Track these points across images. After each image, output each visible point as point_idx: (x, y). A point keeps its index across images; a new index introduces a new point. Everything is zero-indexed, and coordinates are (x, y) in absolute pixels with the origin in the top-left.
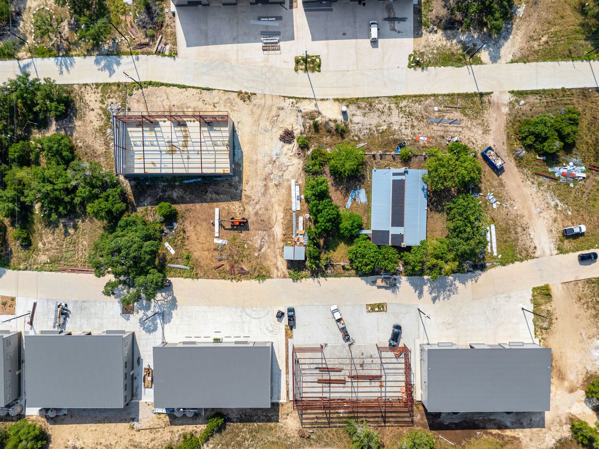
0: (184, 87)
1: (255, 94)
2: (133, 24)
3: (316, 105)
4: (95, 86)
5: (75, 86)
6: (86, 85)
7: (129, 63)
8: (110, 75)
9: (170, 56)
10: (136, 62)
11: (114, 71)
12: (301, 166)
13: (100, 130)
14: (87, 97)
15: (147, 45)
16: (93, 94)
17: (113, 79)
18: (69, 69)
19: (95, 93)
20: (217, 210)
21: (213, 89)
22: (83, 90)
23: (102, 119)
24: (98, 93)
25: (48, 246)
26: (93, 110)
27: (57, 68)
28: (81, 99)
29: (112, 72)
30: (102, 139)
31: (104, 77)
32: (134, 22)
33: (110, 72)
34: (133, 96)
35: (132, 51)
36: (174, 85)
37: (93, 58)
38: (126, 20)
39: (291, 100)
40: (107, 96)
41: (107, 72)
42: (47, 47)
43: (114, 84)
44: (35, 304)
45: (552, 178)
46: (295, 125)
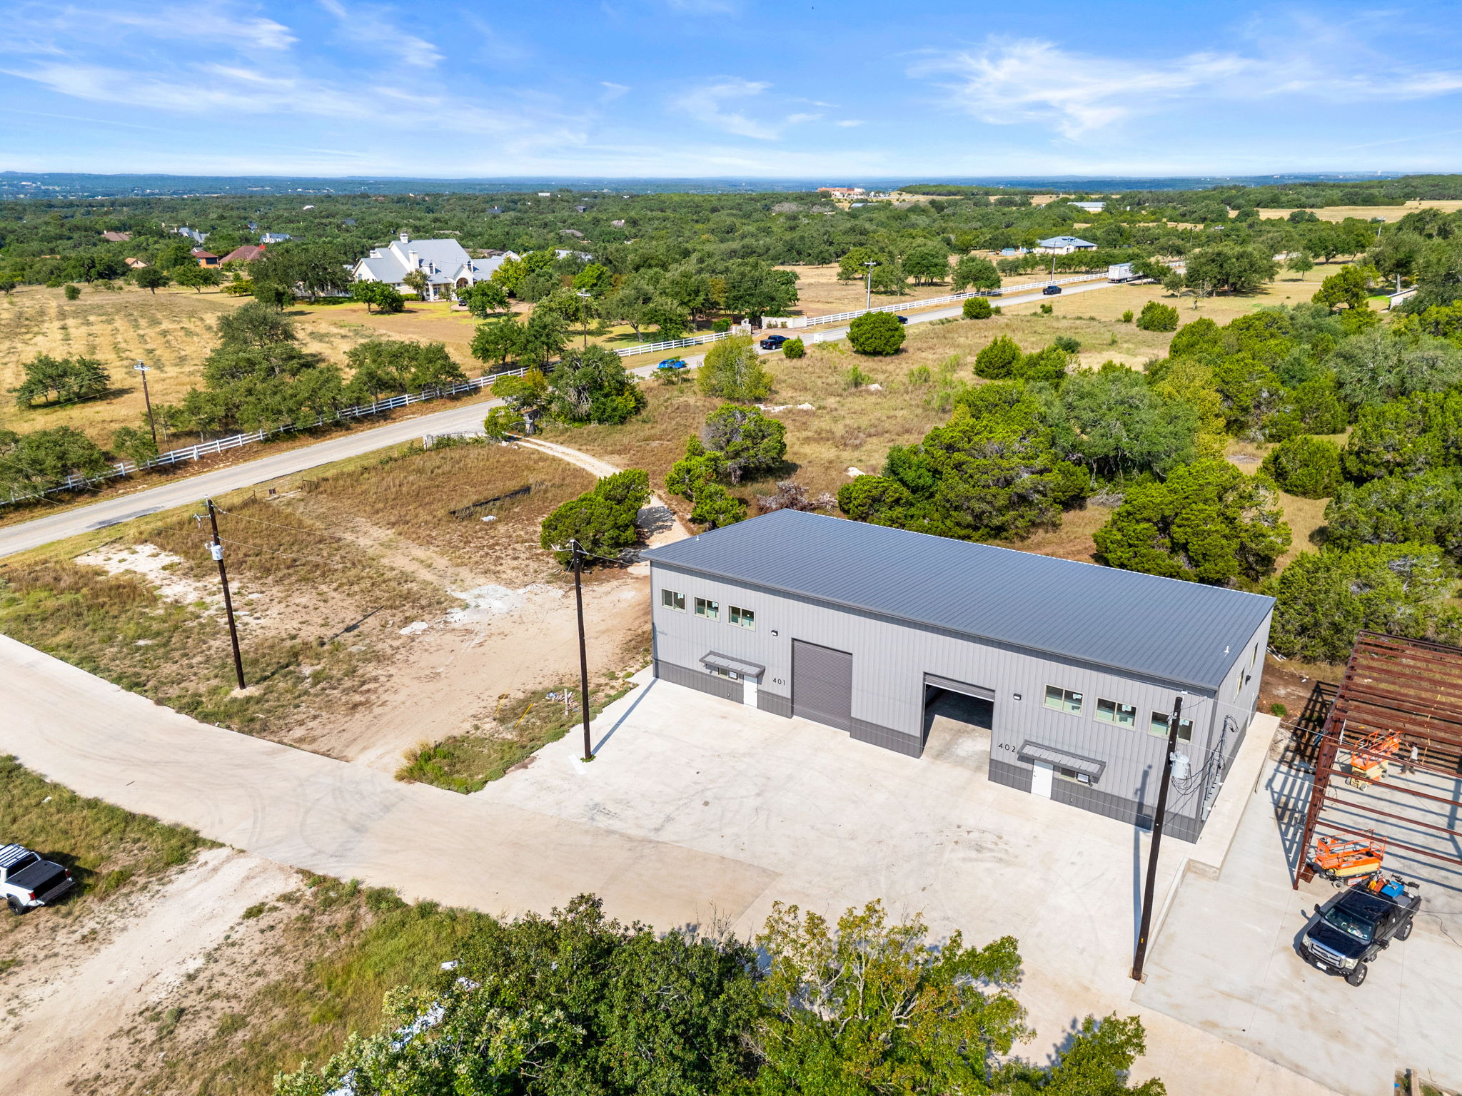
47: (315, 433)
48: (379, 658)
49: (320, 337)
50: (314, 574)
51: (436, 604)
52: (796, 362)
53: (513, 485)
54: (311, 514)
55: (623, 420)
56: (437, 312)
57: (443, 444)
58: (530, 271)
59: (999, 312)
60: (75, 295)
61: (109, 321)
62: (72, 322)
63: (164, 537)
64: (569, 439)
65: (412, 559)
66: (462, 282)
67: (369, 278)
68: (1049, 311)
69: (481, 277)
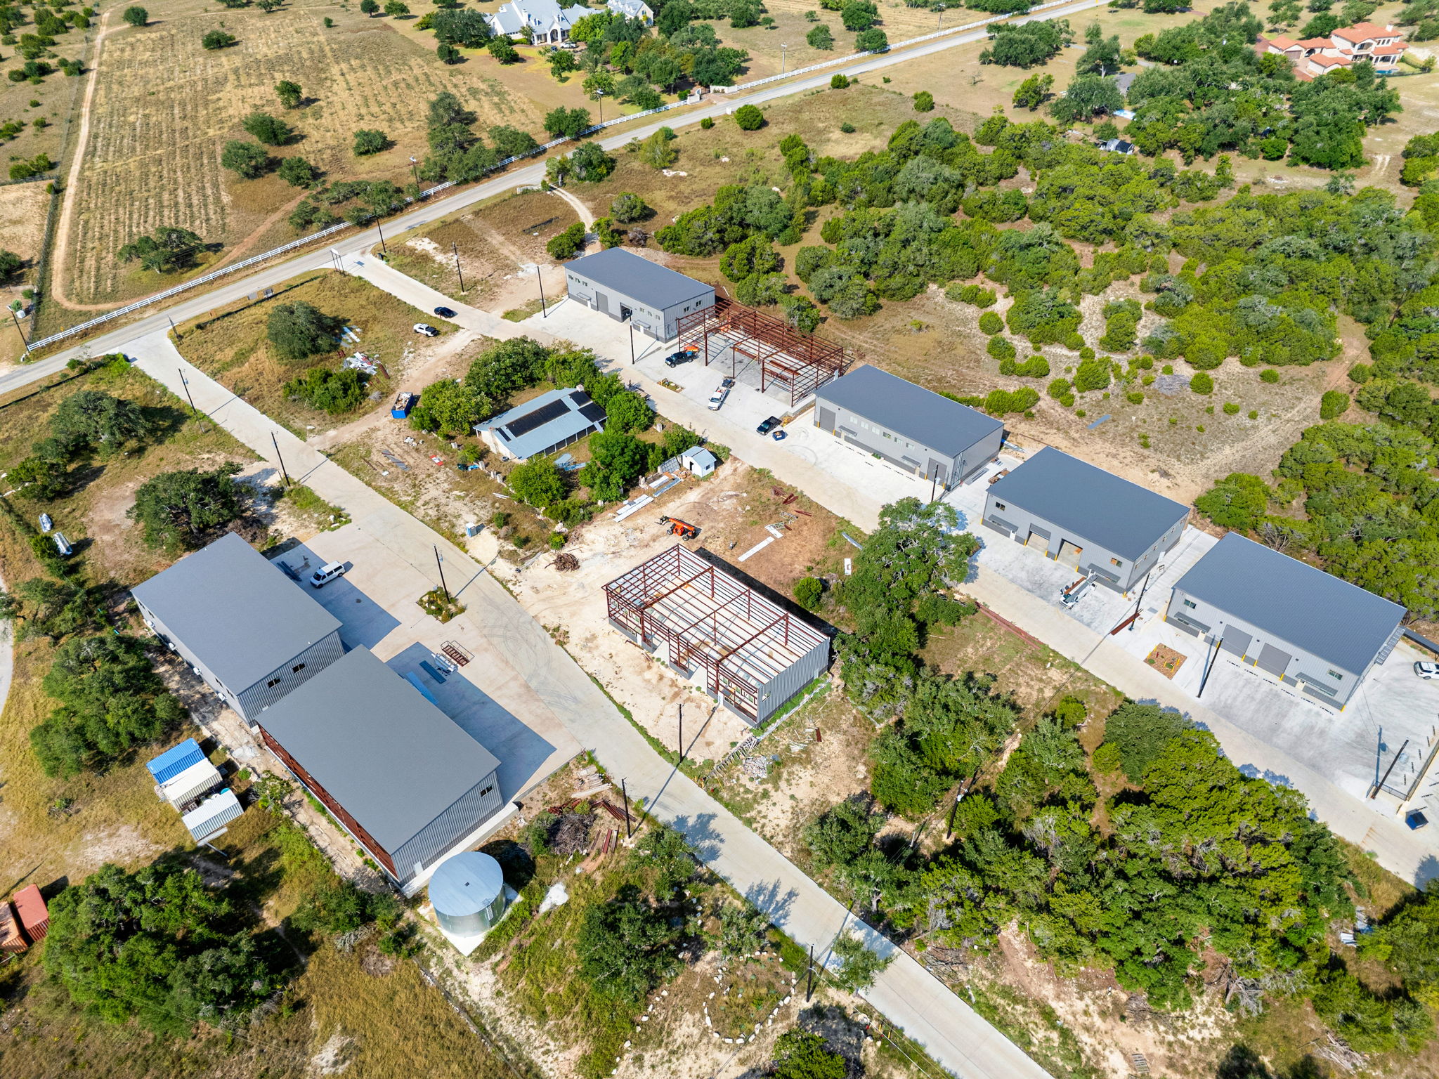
0: (621, 708)
1: (544, 627)
2: (593, 854)
3: (493, 562)
4: (754, 826)
5: (789, 854)
6: (769, 840)
7: (666, 807)
8: (713, 816)
9: (592, 761)
10: (652, 797)
11: (700, 816)
12: (590, 527)
13: (810, 762)
14: (785, 821)
15: (606, 804)
16: (770, 817)
17: (714, 806)
18: (771, 887)
19: (765, 817)
20: (742, 558)
21: (590, 675)
22: (780, 838)
23: (790, 774)
24: (759, 812)
25: (1037, 685)
26: (792, 797)
27: (793, 907)
28: (796, 829)
29: (705, 820)
30: (818, 748)
31: (725, 822)
32: (588, 854)
33: (708, 821)
34: (709, 757)
35: (640, 819)
36: (635, 724)
37: (712, 865)
38: (599, 868)
39: (512, 588)
40: (750, 796)
41: (713, 825)
42: (777, 958)
43: (720, 800)
44: (1114, 632)
45: (382, 368)
46: (543, 564)
47: (477, 180)
48: (497, 286)
49: (474, 92)
50: (479, 254)
51: (515, 268)
52: (709, 131)
53: (547, 218)
54: (478, 225)
55: (600, 180)
56: (537, 63)
57: (525, 192)
58: (593, 28)
59: (856, 81)
60: (329, 23)
61: (363, 67)
62: (344, 66)
63: (431, 234)
64: (575, 191)
65: (509, 251)
66: (554, 33)
67: (500, 30)
68: (887, 81)
69: (567, 26)
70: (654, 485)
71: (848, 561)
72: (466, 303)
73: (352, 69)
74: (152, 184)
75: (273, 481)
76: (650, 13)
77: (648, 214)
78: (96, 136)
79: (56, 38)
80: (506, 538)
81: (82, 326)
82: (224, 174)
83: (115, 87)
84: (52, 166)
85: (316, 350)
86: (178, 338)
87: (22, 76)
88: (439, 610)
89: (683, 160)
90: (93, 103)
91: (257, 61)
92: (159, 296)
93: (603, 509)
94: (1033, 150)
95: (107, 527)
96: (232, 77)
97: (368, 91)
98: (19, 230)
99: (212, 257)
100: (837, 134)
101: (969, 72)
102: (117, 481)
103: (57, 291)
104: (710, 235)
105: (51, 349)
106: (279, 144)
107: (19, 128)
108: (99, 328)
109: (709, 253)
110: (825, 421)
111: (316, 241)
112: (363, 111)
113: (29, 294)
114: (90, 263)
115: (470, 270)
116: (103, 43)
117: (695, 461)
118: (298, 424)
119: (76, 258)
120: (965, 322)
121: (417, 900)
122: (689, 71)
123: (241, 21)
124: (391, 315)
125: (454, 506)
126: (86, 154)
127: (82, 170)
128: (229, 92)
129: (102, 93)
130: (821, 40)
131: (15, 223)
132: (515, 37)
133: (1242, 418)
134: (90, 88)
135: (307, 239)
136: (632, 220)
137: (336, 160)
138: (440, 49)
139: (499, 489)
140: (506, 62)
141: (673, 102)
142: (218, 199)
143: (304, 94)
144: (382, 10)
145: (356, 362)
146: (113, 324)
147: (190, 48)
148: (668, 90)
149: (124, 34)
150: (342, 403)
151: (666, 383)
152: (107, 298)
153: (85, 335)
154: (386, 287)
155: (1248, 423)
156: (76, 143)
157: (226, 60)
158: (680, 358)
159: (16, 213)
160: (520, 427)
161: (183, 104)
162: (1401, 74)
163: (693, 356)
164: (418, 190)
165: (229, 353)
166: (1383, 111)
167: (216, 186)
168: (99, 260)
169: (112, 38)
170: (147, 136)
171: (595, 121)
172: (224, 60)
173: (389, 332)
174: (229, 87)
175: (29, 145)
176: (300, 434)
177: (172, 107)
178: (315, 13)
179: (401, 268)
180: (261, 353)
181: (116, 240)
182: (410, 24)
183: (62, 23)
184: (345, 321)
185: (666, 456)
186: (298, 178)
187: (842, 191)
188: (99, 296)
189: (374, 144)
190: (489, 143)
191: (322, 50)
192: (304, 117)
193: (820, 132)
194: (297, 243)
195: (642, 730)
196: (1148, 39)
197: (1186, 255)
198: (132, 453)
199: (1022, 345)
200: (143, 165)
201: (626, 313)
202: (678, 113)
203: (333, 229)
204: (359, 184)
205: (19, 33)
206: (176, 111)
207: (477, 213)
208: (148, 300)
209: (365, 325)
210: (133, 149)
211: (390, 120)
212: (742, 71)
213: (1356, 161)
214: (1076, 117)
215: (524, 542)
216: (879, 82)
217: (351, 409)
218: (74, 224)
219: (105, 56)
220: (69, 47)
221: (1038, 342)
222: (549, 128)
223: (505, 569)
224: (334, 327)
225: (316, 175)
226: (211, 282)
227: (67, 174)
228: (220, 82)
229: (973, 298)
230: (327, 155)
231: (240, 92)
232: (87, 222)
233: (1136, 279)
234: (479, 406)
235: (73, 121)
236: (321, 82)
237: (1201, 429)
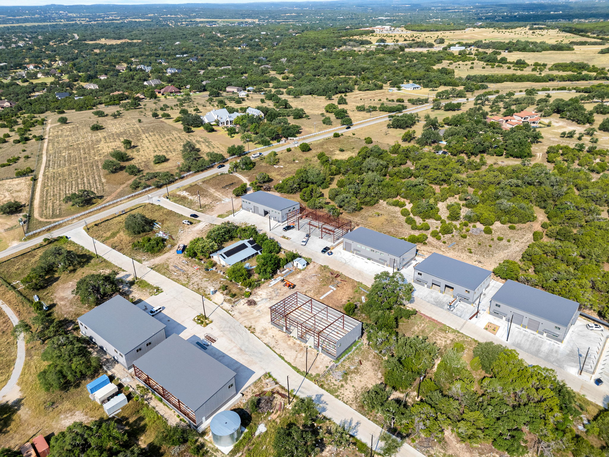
0: (280, 356)
1: (245, 327)
2: (275, 412)
3: (222, 304)
4: (339, 398)
5: (355, 408)
6: (346, 403)
7: (303, 393)
8: (322, 395)
9: (270, 376)
10: (297, 389)
11: (317, 395)
12: (260, 289)
13: (358, 373)
14: (352, 396)
15: (278, 393)
16: (345, 394)
17: (321, 391)
18: (349, 421)
19: (343, 394)
20: (321, 298)
21: (265, 344)
22: (350, 402)
23: (351, 377)
24: (341, 393)
25: (444, 340)
26: (353, 386)
27: (359, 428)
28: (356, 398)
29: (319, 397)
30: (361, 368)
31: (327, 397)
32: (273, 412)
33: (320, 397)
34: (318, 372)
35: (292, 398)
36: (286, 362)
37: (324, 414)
38: (278, 417)
39: (231, 313)
40: (336, 387)
41: (323, 398)
42: (356, 448)
43: (324, 389)
44: (470, 319)
45: (171, 237)
46: (242, 304)
47: (202, 171)
48: (214, 206)
49: (198, 142)
50: (206, 196)
51: (220, 200)
52: (290, 153)
53: (231, 183)
54: (204, 186)
55: (250, 169)
56: (222, 132)
57: (222, 174)
58: (242, 120)
59: (342, 135)
60: (140, 121)
61: (154, 135)
62: (147, 135)
63: (186, 190)
64: (241, 173)
65: (218, 194)
66: (227, 122)
67: (206, 121)
68: (354, 134)
69: (232, 119)
70: (283, 272)
71: (363, 298)
72: (202, 212)
73: (150, 135)
74: (73, 176)
75: (130, 279)
76: (263, 115)
77: (270, 180)
78: (49, 161)
79: (31, 129)
80: (227, 294)
81: (48, 227)
82: (103, 172)
83: (56, 144)
84: (32, 171)
85: (144, 231)
86: (88, 230)
87: (19, 142)
88: (202, 322)
89: (281, 162)
90: (47, 150)
91: (113, 134)
92: (79, 215)
93: (264, 282)
94: (412, 154)
95: (62, 299)
96: (103, 140)
97: (157, 143)
98: (19, 194)
99: (100, 201)
100: (338, 152)
101: (384, 131)
102: (65, 282)
103: (36, 214)
104: (295, 186)
105: (35, 235)
106: (124, 161)
107: (18, 159)
108: (54, 227)
109: (295, 193)
110: (347, 248)
111: (141, 194)
112: (156, 149)
113: (25, 216)
114: (50, 204)
115: (204, 201)
116: (50, 130)
117: (299, 264)
118: (138, 258)
119: (44, 204)
120: (395, 212)
121: (204, 434)
122: (280, 132)
123: (105, 121)
124: (173, 218)
125: (204, 284)
126: (46, 167)
127: (45, 172)
128: (102, 144)
129: (50, 146)
130: (327, 122)
131: (18, 191)
132: (212, 123)
133: (504, 242)
134: (45, 145)
135: (137, 193)
136: (264, 182)
137: (146, 166)
138: (184, 128)
139: (222, 277)
140: (210, 132)
141: (275, 143)
142: (100, 181)
143: (133, 144)
144: (160, 116)
145: (161, 234)
146: (60, 226)
147: (85, 130)
148: (273, 139)
149: (58, 126)
150: (156, 249)
151: (284, 237)
152: (57, 216)
153: (49, 230)
154: (170, 208)
155: (508, 244)
156: (41, 163)
157: (100, 134)
158: (288, 228)
159: (18, 188)
160: (229, 253)
161: (84, 149)
162: (540, 127)
163: (293, 227)
164: (180, 175)
165: (109, 234)
166: (536, 138)
167: (99, 176)
168: (53, 203)
169: (54, 128)
170: (70, 160)
171: (246, 150)
172: (99, 134)
173: (173, 224)
174: (102, 143)
175: (22, 165)
176: (139, 261)
177: (80, 150)
178: (134, 118)
179: (175, 201)
180: (122, 233)
181: (60, 196)
182: (171, 120)
183: (33, 123)
184: (154, 221)
185: (287, 261)
186: (133, 172)
187: (343, 170)
188: (54, 216)
189: (161, 160)
190: (207, 158)
191: (138, 130)
192: (133, 152)
193: (331, 152)
194: (133, 194)
195: (289, 364)
196: (447, 118)
197: (474, 188)
198: (71, 271)
199: (418, 220)
200: (69, 170)
201: (266, 213)
202: (277, 147)
203: (147, 189)
204: (157, 173)
205: (16, 128)
206: (82, 151)
207: (204, 182)
208: (75, 216)
209: (163, 222)
210: (65, 165)
211: (167, 152)
212: (300, 133)
213: (530, 155)
214: (426, 144)
215: (234, 296)
216: (351, 135)
217: (160, 251)
218: (42, 191)
219: (51, 134)
220: (36, 131)
221: (424, 219)
222: (229, 152)
223: (227, 306)
224: (151, 223)
225: (139, 171)
226: (100, 209)
227: (38, 174)
228: (98, 142)
229: (397, 204)
230: (143, 164)
231: (107, 144)
232: (47, 190)
233: (457, 196)
234: (212, 247)
235: (40, 156)
236: (138, 140)
237: (490, 246)
